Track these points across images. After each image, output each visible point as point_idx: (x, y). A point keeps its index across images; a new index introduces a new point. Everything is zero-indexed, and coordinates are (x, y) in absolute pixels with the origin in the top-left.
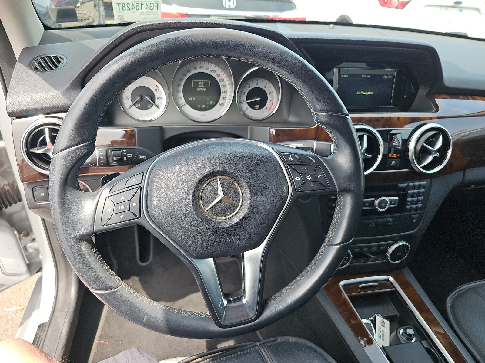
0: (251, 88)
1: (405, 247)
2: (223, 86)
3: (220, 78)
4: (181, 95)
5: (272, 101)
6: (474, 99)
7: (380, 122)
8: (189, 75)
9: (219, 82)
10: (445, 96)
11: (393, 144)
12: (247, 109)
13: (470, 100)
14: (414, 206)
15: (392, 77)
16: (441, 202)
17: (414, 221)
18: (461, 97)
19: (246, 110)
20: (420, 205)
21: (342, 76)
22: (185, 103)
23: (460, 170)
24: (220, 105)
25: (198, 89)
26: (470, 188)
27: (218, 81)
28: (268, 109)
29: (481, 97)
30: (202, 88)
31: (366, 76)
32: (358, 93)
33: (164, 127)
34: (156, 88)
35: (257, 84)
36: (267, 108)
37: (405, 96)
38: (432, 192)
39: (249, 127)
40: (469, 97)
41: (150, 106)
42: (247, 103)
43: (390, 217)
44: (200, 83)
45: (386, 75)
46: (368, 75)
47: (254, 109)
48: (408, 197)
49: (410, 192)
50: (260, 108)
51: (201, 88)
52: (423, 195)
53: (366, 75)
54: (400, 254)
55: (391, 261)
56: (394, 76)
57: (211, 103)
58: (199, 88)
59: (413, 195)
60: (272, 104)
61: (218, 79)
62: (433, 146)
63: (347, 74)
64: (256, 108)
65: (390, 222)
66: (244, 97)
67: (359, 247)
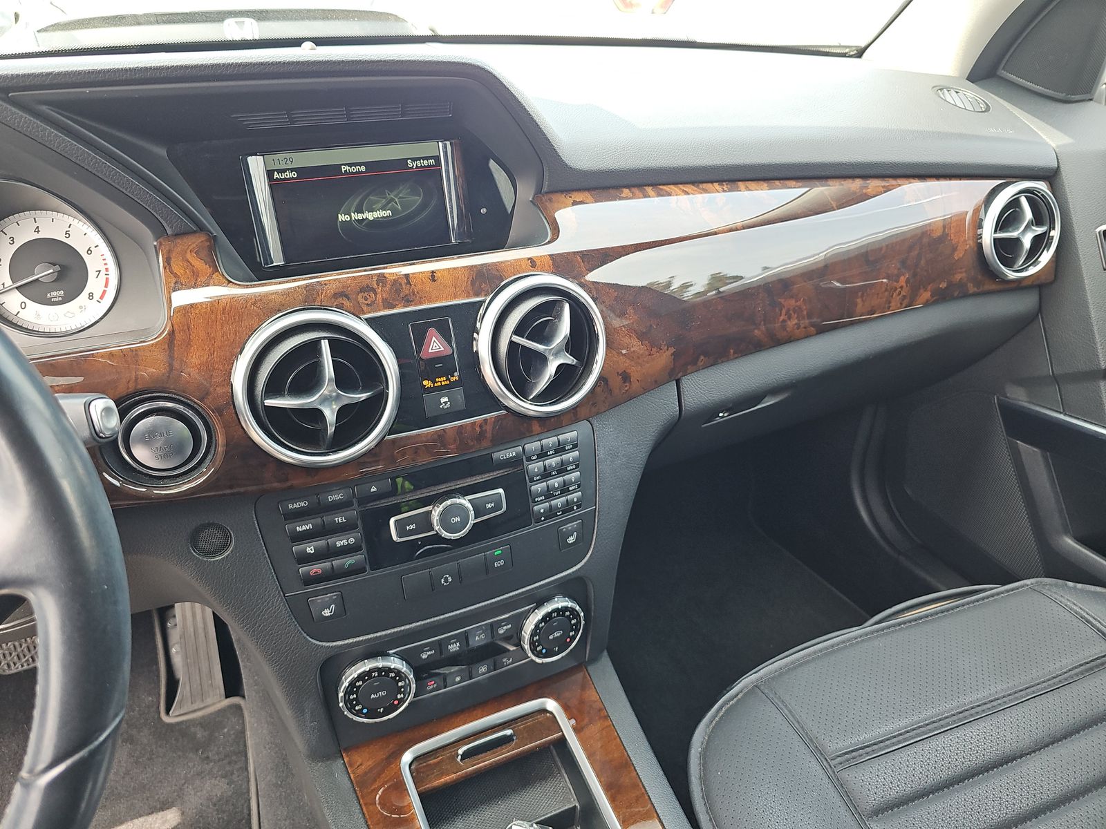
0: (18, 244)
1: (568, 613)
5: (103, 272)
6: (660, 194)
7: (376, 294)
10: (578, 196)
11: (430, 351)
12: (23, 306)
13: (649, 197)
14: (559, 502)
15: (432, 161)
16: (637, 474)
17: (571, 540)
18: (626, 192)
19: (21, 310)
20: (575, 496)
21: (276, 175)
23: (657, 383)
26: (718, 420)
29: (681, 186)
31: (354, 169)
32: (342, 218)
35: (37, 230)
36: (91, 296)
37: (483, 211)
38: (601, 454)
40: (649, 190)
42: (18, 288)
43: (496, 547)
45: (414, 160)
46: (360, 164)
47: (47, 302)
48: (532, 480)
49: (535, 467)
50: (66, 300)
52: (577, 466)
53: (350, 165)
54: (557, 634)
55: (539, 661)
56: (437, 158)
59: (546, 474)
60: (107, 279)
62: (544, 338)
63: (292, 170)
64: (53, 300)
65: (498, 558)
66: (3, 274)
67: (431, 646)
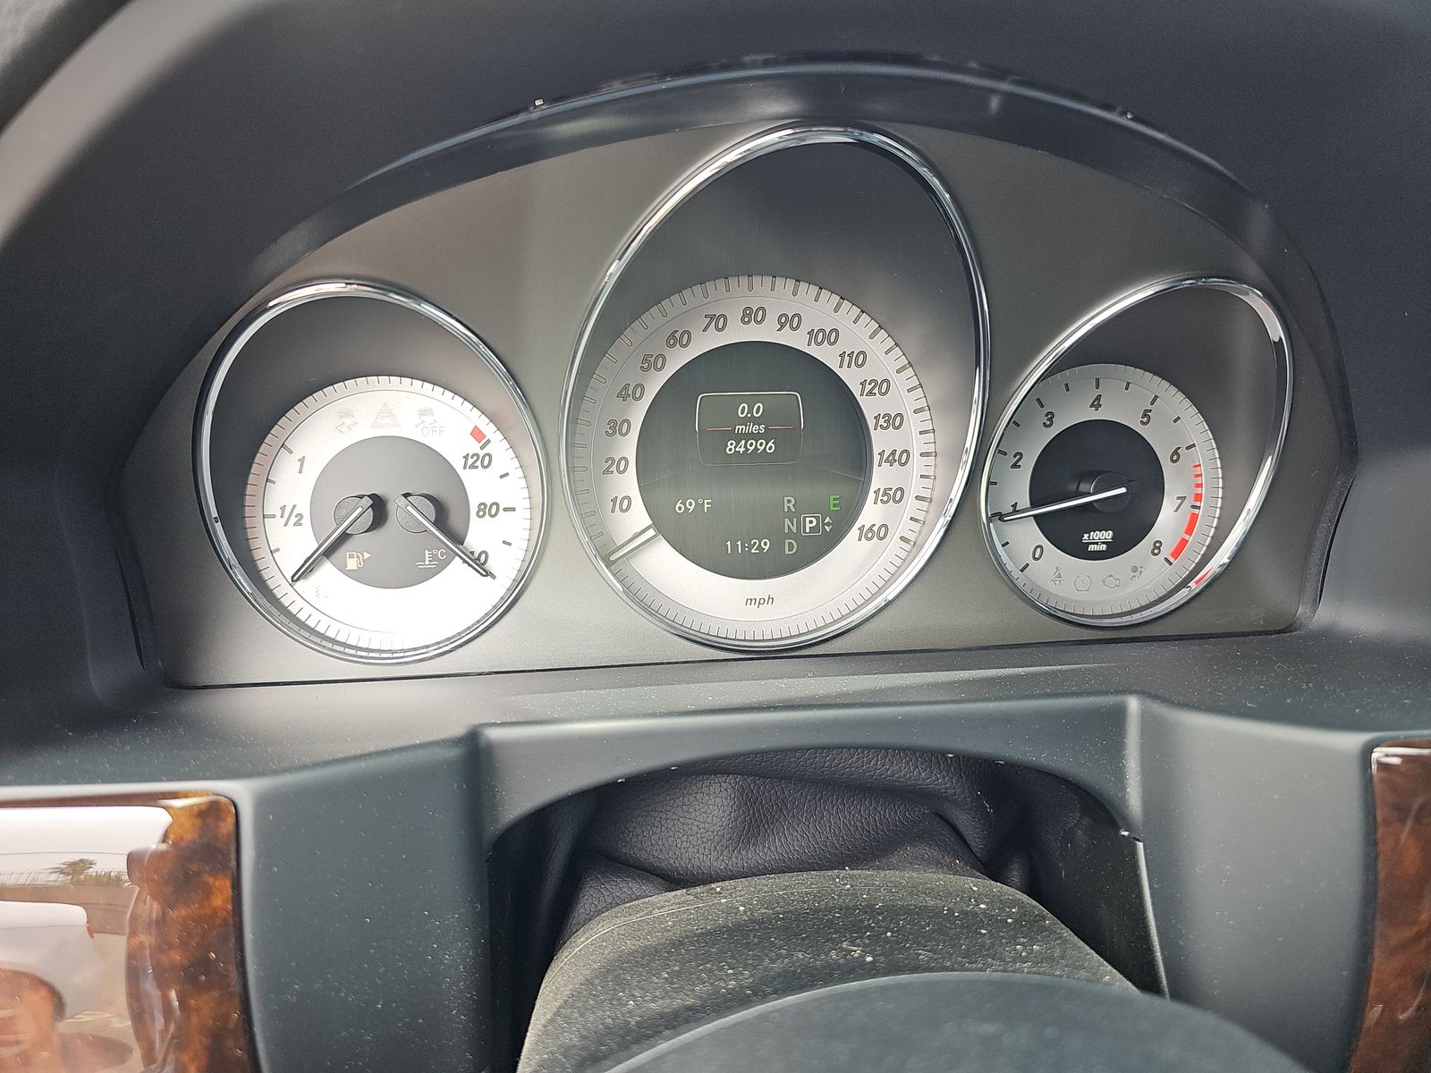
0: (1060, 426)
2: (881, 421)
3: (868, 373)
4: (628, 483)
5: (1188, 504)
8: (678, 359)
9: (863, 402)
12: (1038, 551)
22: (651, 533)
24: (868, 534)
25: (731, 447)
27: (857, 394)
28: (1166, 551)
30: (756, 437)
33: (494, 734)
34: (474, 447)
35: (1096, 404)
36: (1157, 546)
39: (1134, 704)
41: (434, 557)
42: (1035, 516)
44: (743, 410)
47: (1081, 552)
50: (1114, 550)
51: (749, 436)
57: (810, 522)
58: (738, 438)
60: (1194, 518)
61: (851, 378)
64: (1091, 548)
66: (1019, 489)
